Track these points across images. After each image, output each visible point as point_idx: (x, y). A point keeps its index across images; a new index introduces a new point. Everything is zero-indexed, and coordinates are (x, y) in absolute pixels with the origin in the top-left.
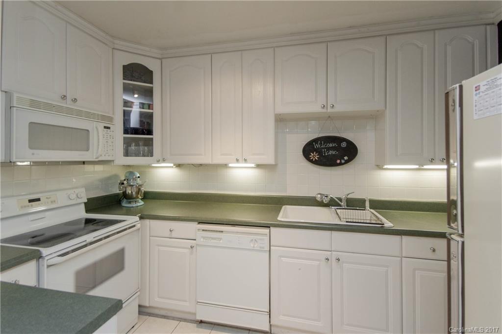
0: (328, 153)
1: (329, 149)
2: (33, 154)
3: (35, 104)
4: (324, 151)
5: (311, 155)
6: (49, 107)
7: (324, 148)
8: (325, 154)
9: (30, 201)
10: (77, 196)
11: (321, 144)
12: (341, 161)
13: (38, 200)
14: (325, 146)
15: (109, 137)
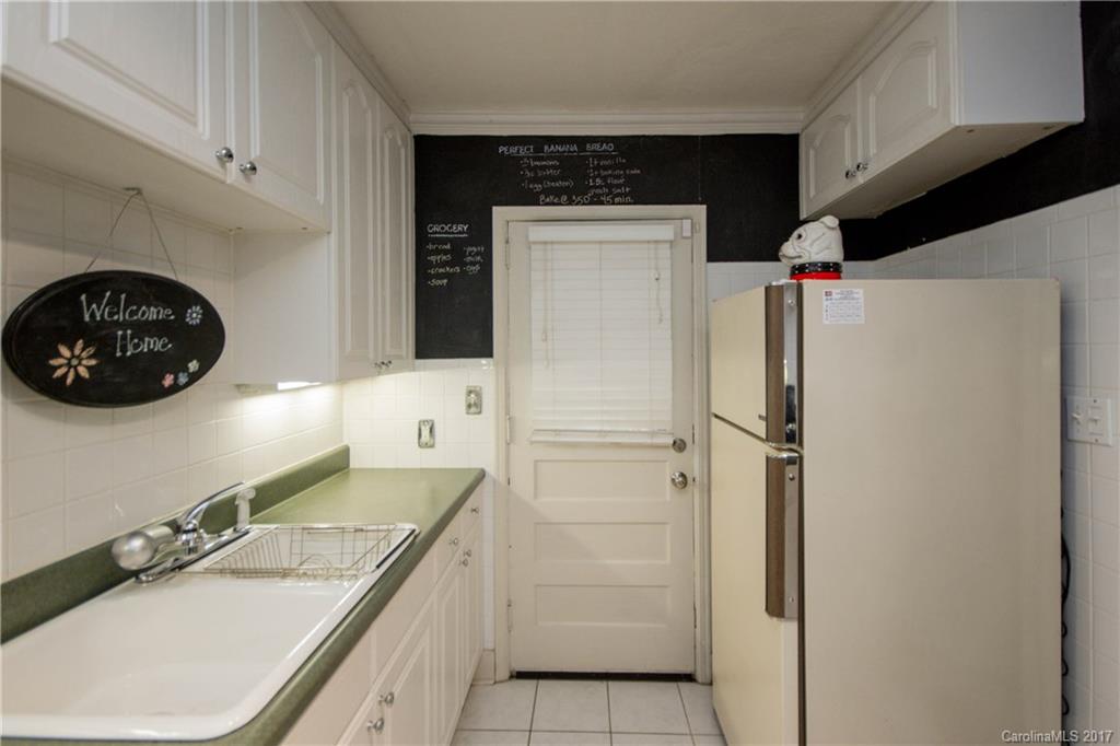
0: (136, 346)
1: (143, 329)
4: (124, 337)
5: (59, 355)
7: (124, 325)
8: (124, 350)
11: (114, 302)
12: (176, 379)
14: (132, 313)
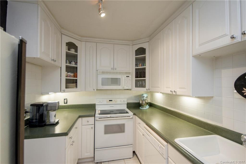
2: (103, 87)
3: (103, 73)
6: (107, 73)
9: (110, 101)
10: (123, 101)
13: (112, 101)
15: (129, 80)
